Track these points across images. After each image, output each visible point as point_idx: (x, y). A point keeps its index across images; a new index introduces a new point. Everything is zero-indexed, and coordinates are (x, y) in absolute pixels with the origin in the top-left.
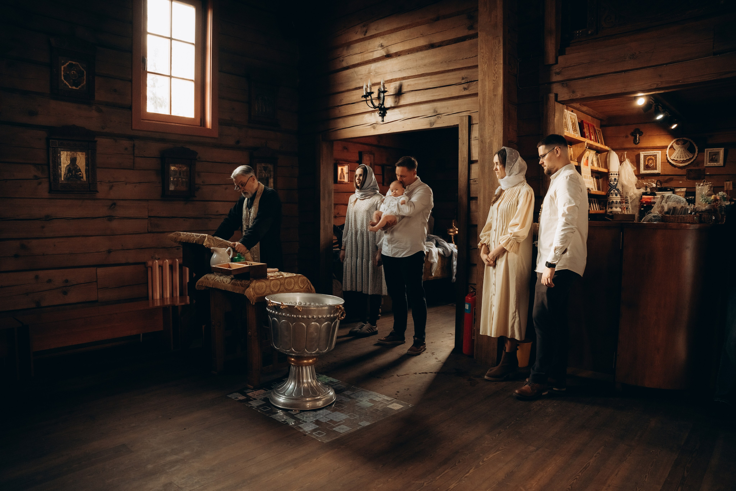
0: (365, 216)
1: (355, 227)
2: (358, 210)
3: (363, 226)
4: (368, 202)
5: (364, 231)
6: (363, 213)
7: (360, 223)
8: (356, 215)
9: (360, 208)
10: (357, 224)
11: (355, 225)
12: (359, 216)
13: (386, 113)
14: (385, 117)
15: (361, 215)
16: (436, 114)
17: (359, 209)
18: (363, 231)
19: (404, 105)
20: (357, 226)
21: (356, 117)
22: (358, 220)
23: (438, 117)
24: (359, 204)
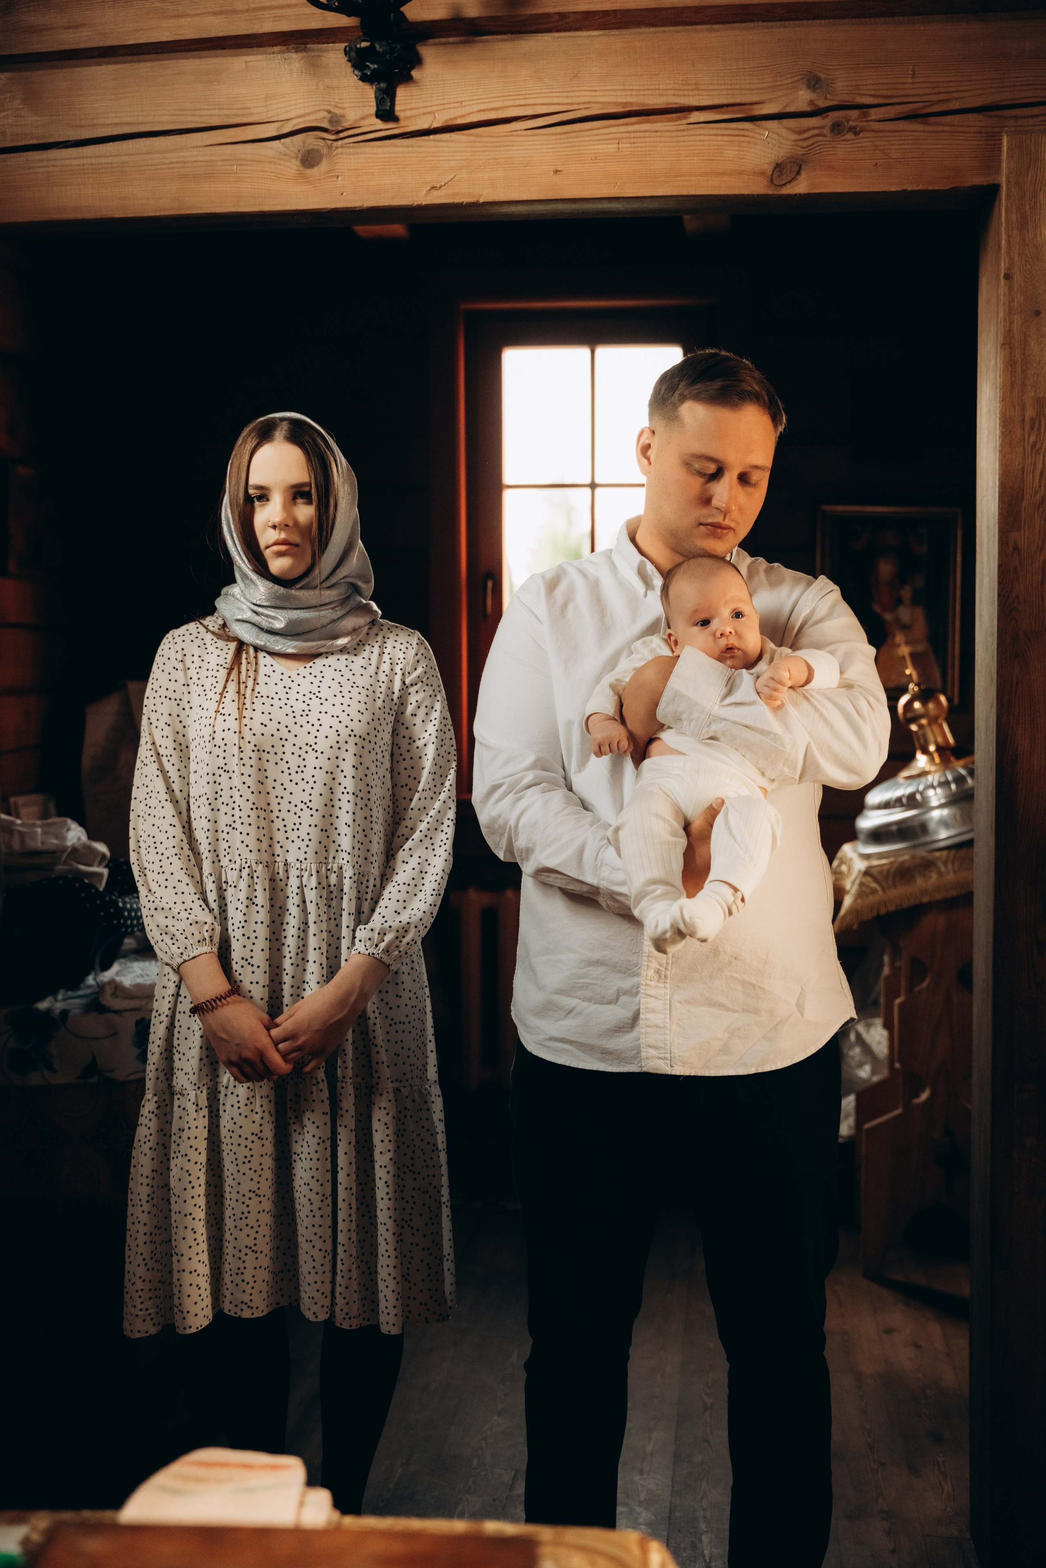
0: (349, 771)
1: (265, 857)
2: (284, 733)
3: (332, 848)
4: (348, 675)
5: (340, 877)
6: (328, 753)
7: (304, 829)
8: (270, 767)
9: (301, 721)
10: (279, 836)
11: (264, 846)
12: (297, 778)
13: (417, 61)
14: (402, 94)
15: (309, 772)
16: (822, 104)
17: (295, 729)
18: (333, 879)
19: (562, 16)
20: (278, 850)
21: (144, 68)
22: (284, 806)
23: (837, 128)
24: (279, 689)
